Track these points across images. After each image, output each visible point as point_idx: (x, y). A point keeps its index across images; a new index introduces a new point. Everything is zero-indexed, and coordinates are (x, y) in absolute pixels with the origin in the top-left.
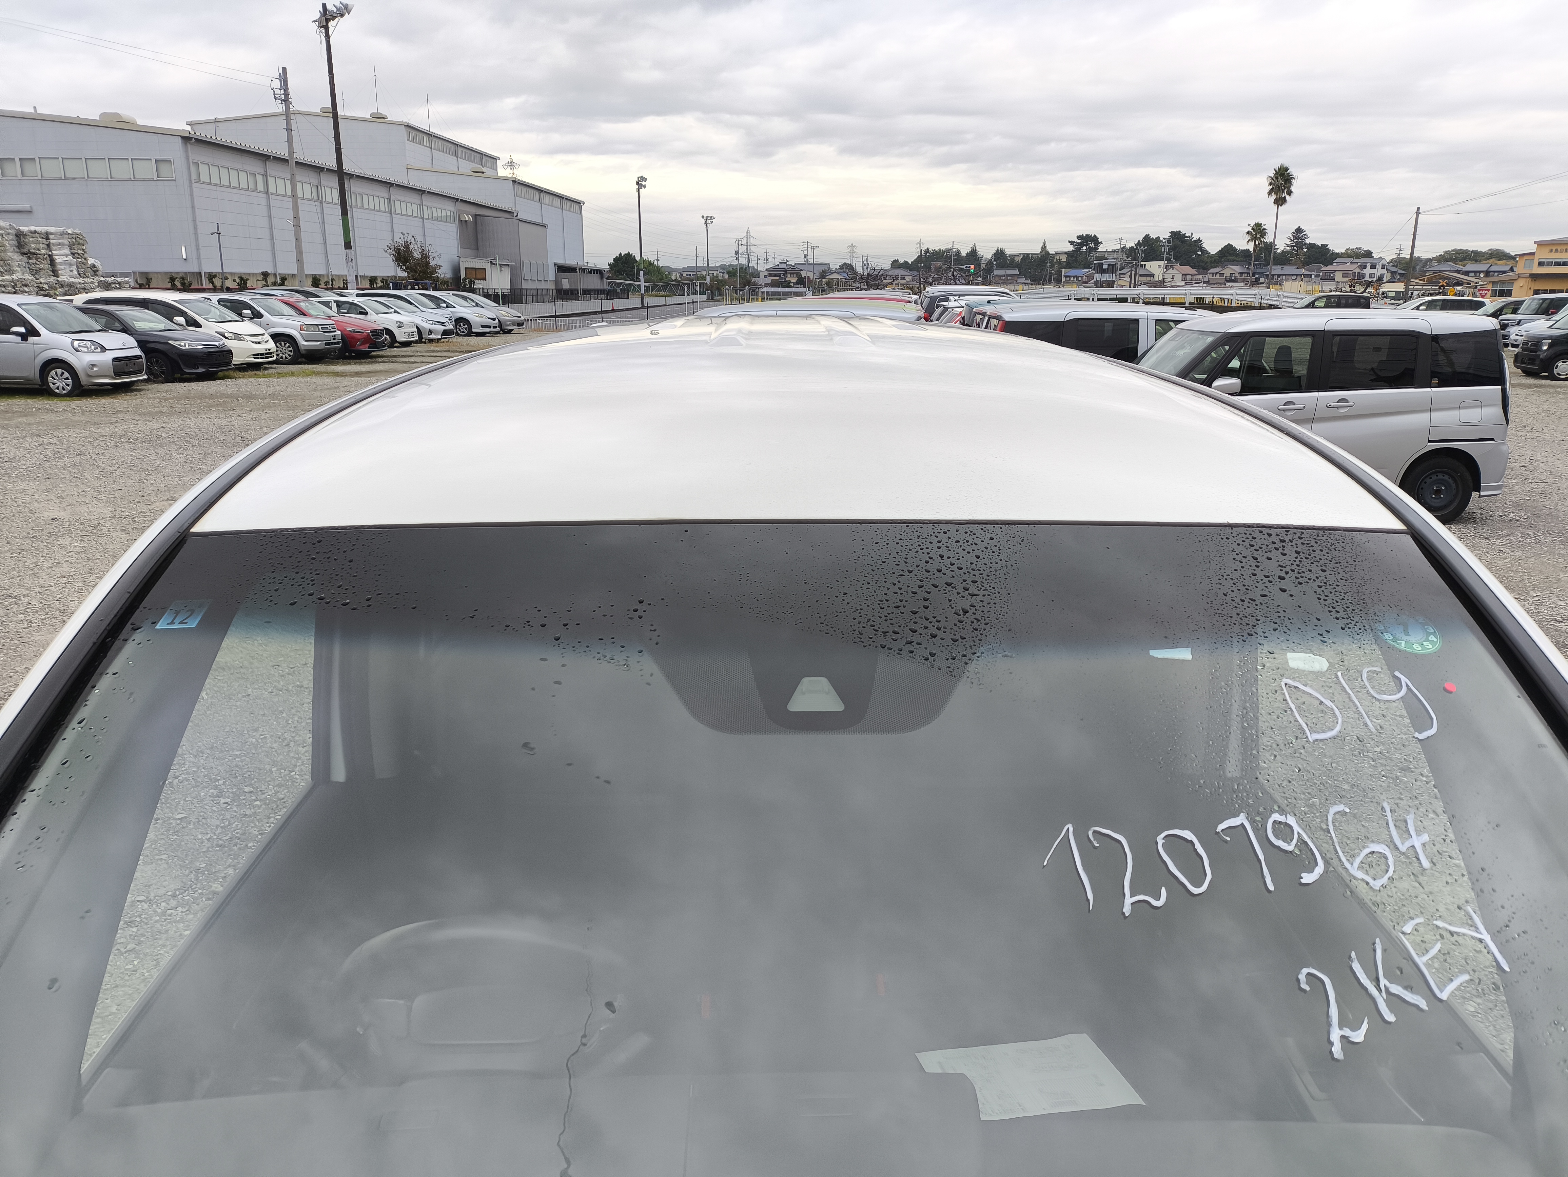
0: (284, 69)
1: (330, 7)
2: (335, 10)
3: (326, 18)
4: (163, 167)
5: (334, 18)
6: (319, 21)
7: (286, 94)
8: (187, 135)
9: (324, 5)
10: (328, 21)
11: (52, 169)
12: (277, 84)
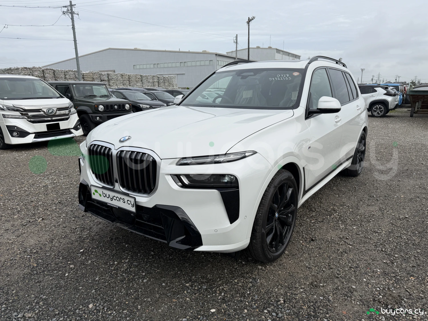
0: (237, 35)
1: (250, 18)
2: (251, 18)
3: (249, 21)
4: (211, 62)
5: (251, 21)
6: (247, 22)
7: (237, 41)
8: (216, 54)
9: (249, 18)
10: (249, 22)
11: (189, 64)
12: (235, 38)
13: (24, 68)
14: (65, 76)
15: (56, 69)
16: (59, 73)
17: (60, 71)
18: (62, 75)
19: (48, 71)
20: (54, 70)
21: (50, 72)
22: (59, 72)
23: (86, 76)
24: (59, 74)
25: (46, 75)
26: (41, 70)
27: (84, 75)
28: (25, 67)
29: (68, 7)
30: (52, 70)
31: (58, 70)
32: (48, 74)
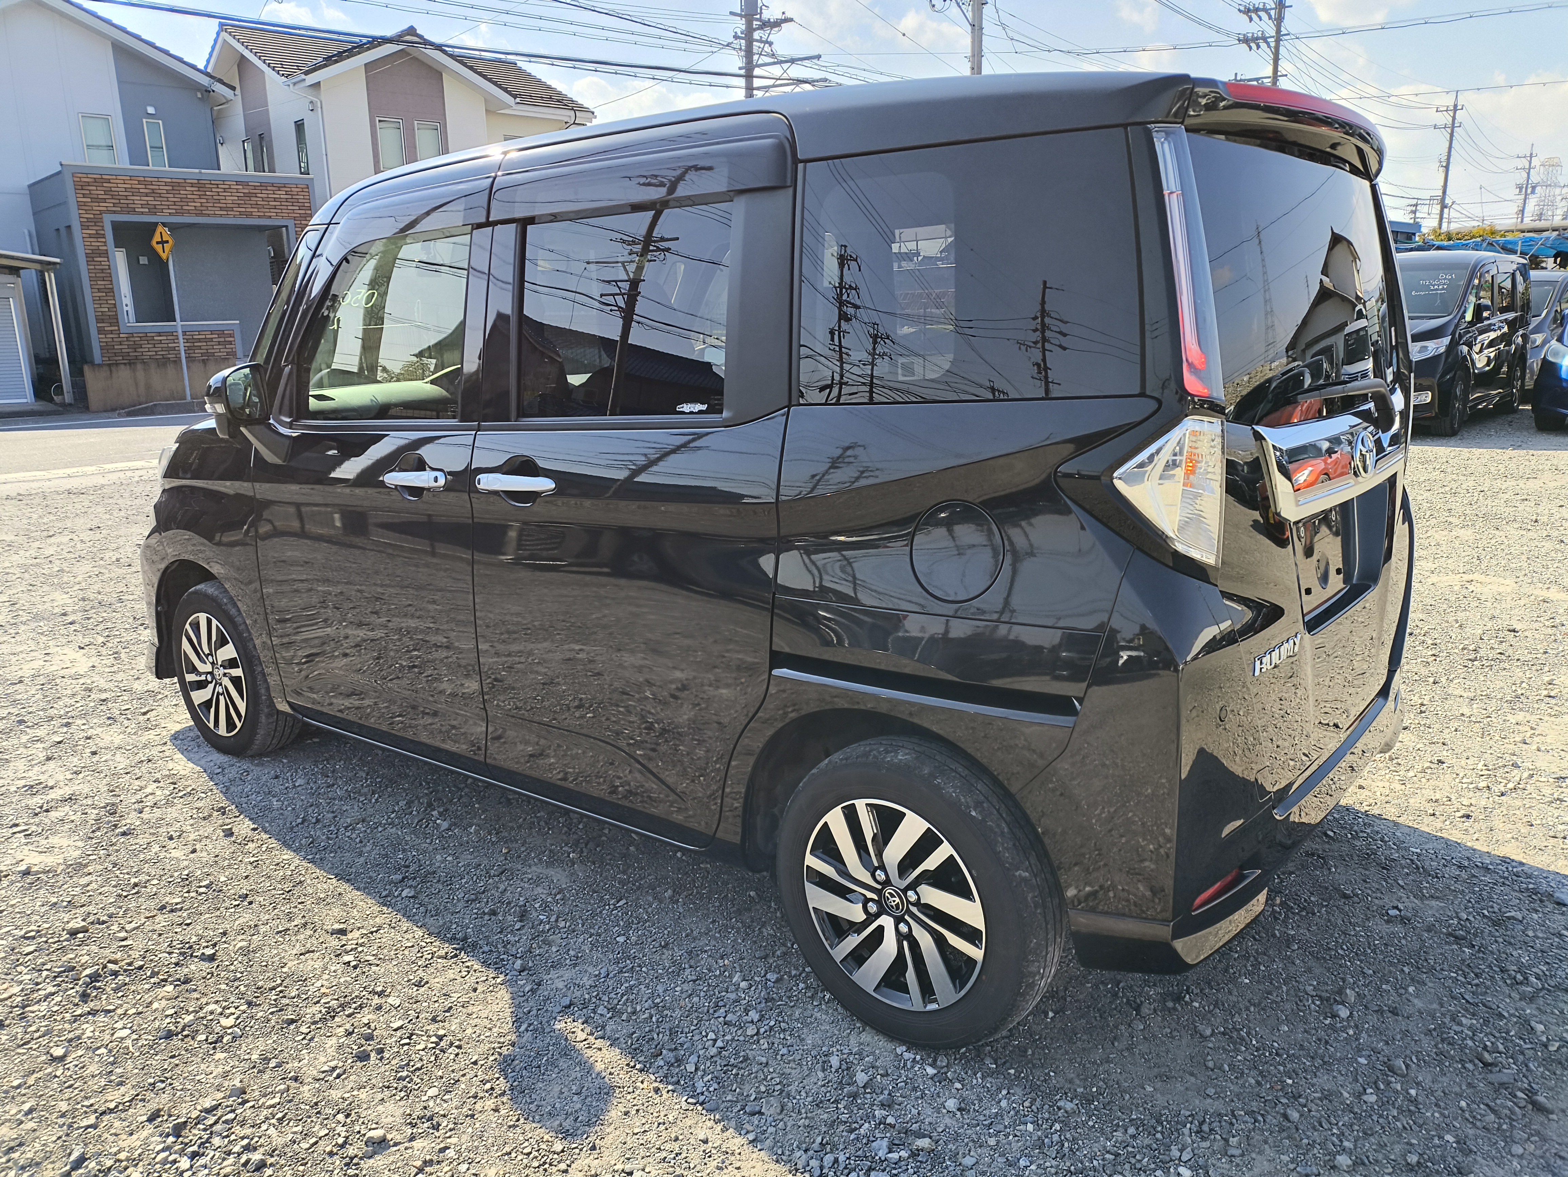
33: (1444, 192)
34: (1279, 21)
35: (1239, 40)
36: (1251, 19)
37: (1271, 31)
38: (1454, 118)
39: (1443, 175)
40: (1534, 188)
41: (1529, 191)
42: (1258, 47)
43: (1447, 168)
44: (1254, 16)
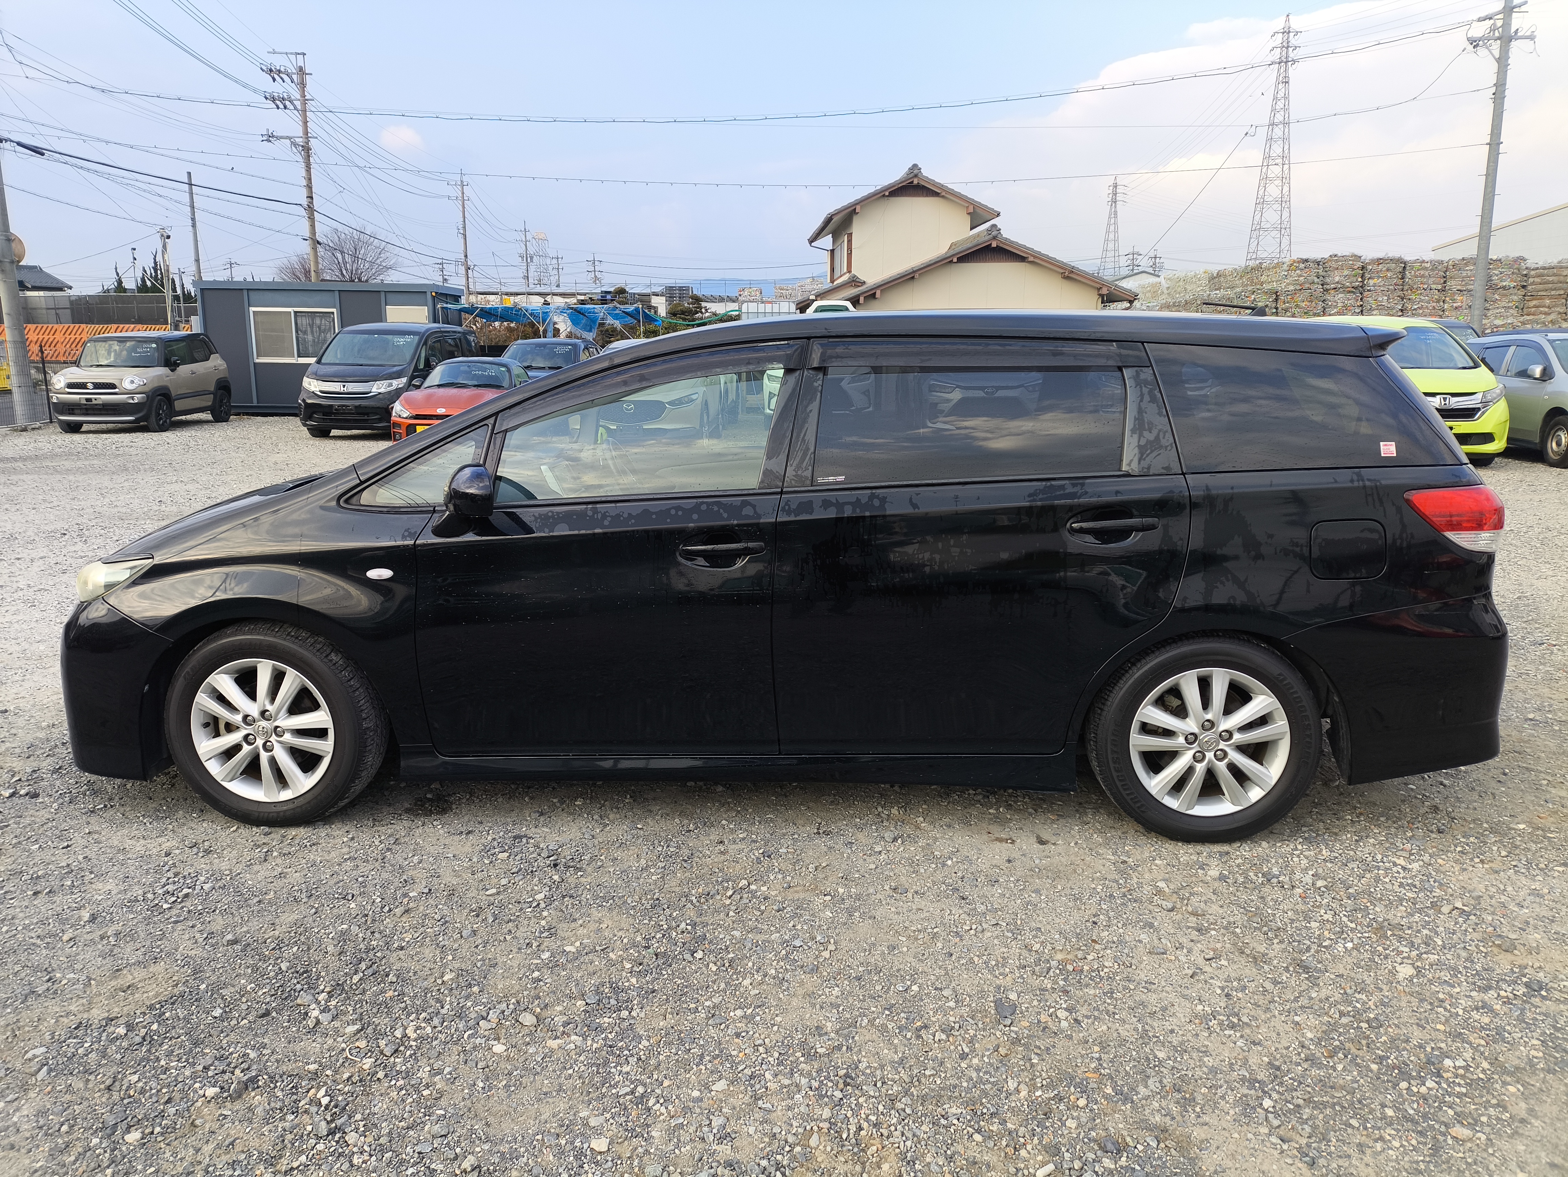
13: (1298, 262)
14: (1445, 282)
15: (1413, 258)
16: (1422, 272)
17: (1428, 265)
18: (1431, 281)
19: (1380, 267)
20: (1405, 263)
21: (1388, 270)
22: (1426, 269)
23: (1538, 280)
24: (1423, 276)
25: (1371, 282)
26: (1360, 264)
27: (1533, 273)
28: (1304, 257)
29: (1496, 17)
30: (1399, 261)
31: (1423, 262)
32: (1379, 277)
33: (466, 256)
34: (302, 85)
35: (266, 98)
36: (274, 80)
37: (296, 94)
38: (463, 193)
39: (462, 241)
40: (532, 258)
41: (529, 259)
42: (285, 107)
43: (465, 236)
44: (276, 76)
